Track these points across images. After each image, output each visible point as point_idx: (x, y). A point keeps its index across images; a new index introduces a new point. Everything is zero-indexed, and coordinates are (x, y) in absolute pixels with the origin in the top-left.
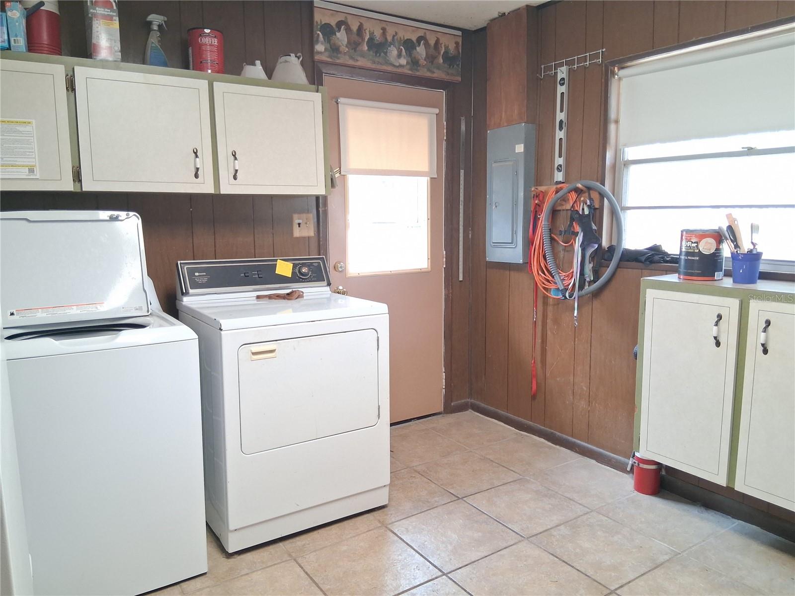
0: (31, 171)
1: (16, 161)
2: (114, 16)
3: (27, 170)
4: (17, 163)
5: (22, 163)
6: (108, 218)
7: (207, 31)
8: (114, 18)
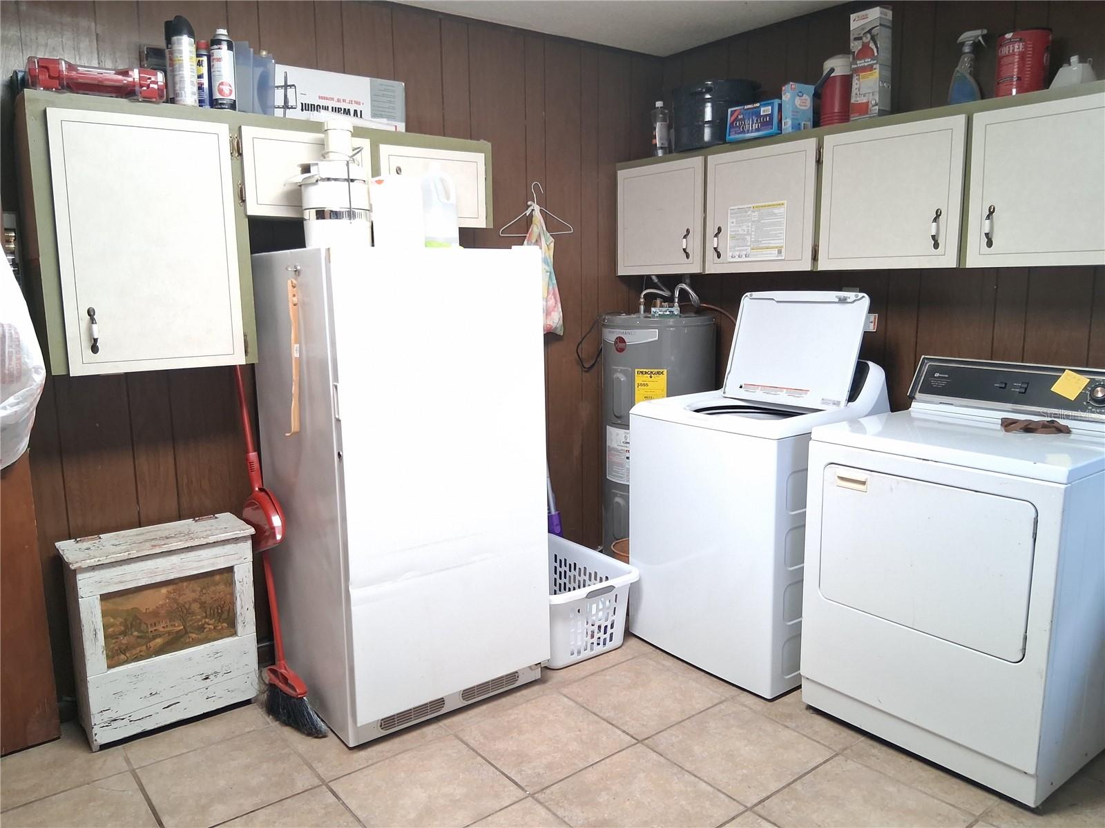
0: (780, 252)
1: (770, 243)
2: (874, 64)
3: (776, 251)
4: (771, 245)
5: (774, 245)
6: (837, 300)
7: (1009, 36)
8: (874, 66)
